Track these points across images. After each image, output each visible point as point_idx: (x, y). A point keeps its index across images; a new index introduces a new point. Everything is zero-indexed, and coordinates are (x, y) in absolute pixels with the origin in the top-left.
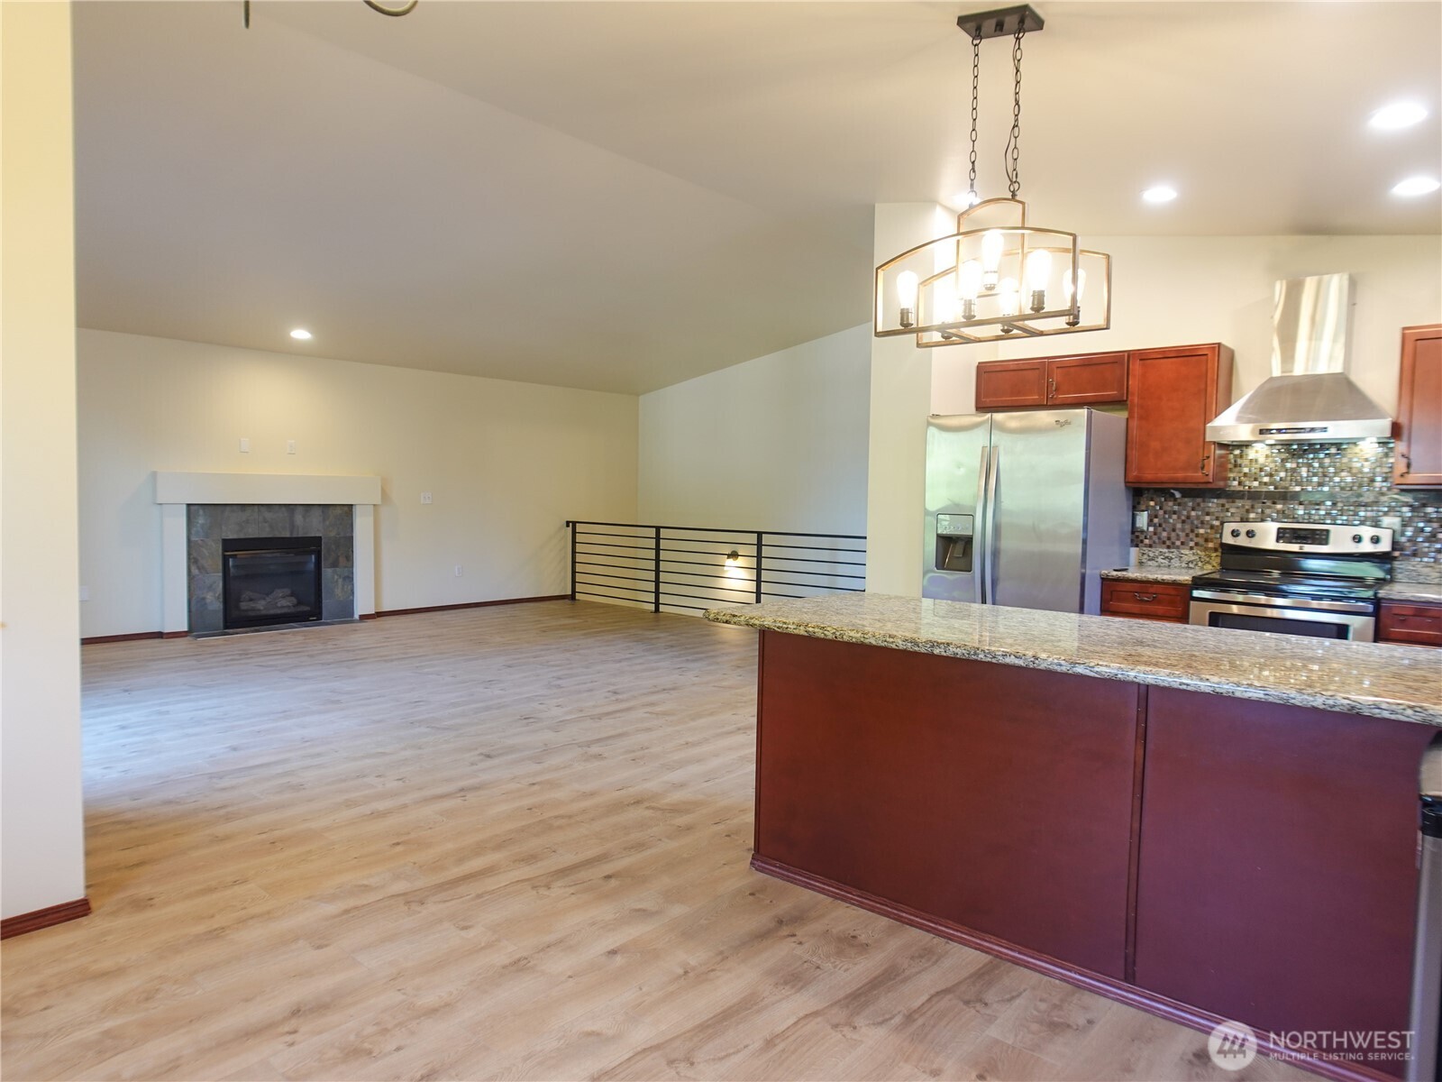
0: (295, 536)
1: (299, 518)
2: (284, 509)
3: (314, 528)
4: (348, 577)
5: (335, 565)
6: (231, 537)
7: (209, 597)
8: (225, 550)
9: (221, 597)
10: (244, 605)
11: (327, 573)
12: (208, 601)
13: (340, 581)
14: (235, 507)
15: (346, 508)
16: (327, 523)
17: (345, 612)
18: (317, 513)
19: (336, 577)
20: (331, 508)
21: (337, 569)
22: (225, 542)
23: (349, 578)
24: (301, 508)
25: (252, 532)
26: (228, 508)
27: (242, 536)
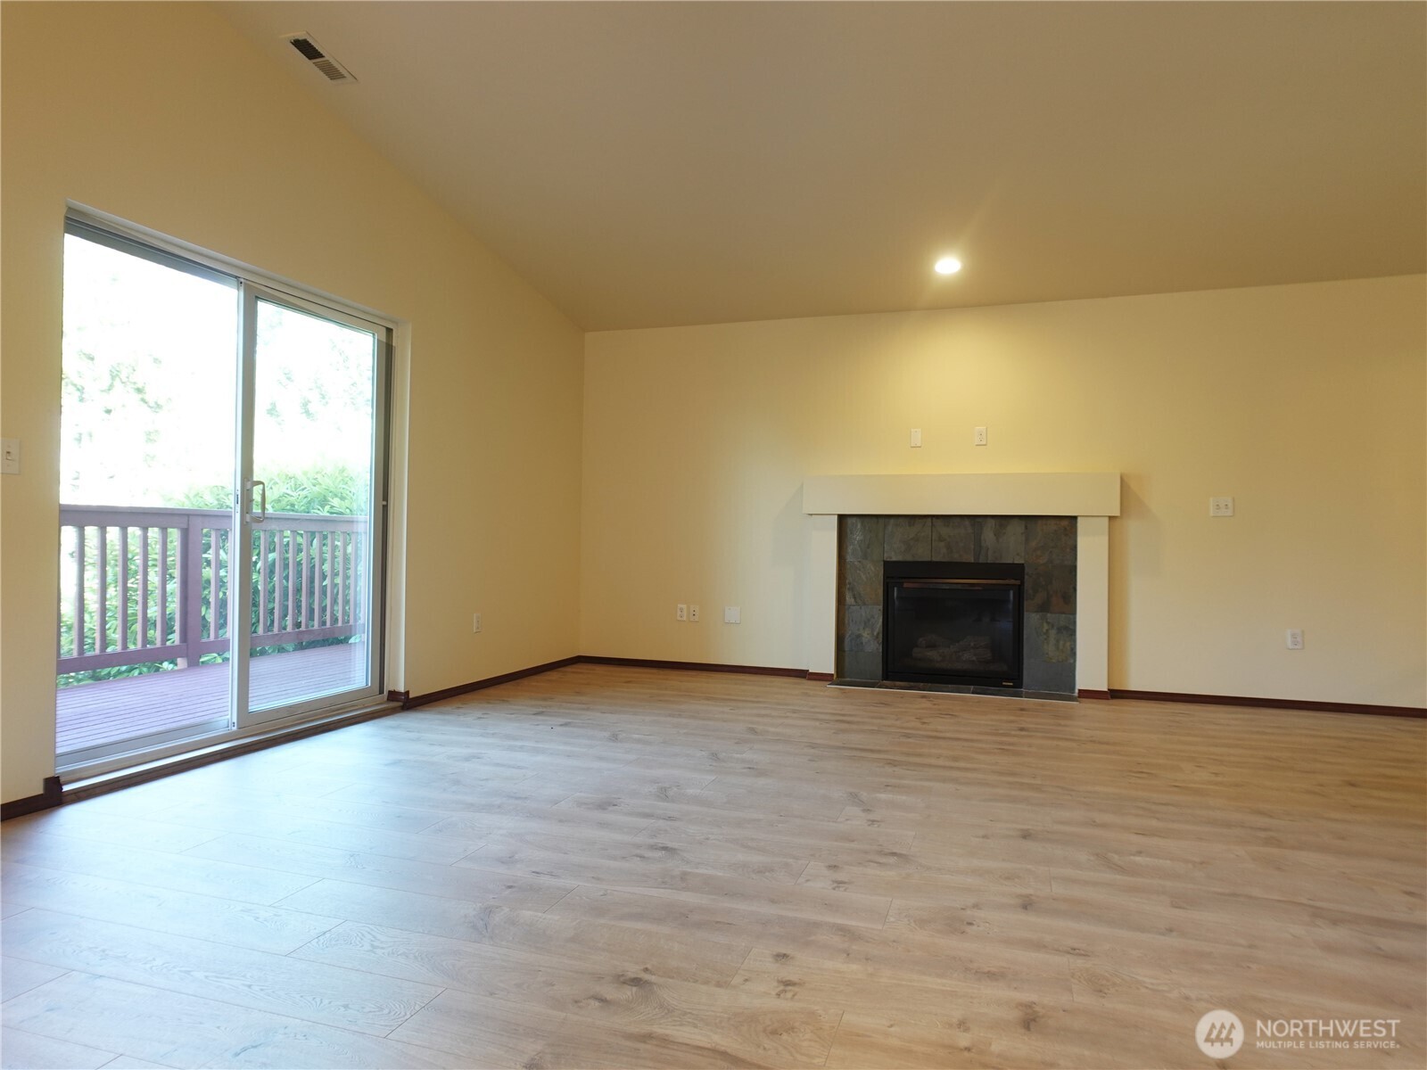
0: (982, 560)
1: (988, 536)
2: (967, 522)
3: (1012, 550)
4: (1066, 628)
5: (1044, 608)
6: (894, 559)
7: (866, 635)
8: (886, 577)
9: (881, 635)
10: (917, 652)
11: (1031, 619)
12: (864, 640)
13: (1053, 633)
14: (901, 520)
15: (1065, 523)
16: (1033, 544)
17: (1060, 684)
18: (1015, 530)
19: (1046, 627)
20: (1040, 522)
21: (1049, 615)
22: (889, 566)
23: (1069, 630)
24: (992, 522)
25: (922, 553)
26: (892, 521)
27: (909, 558)
